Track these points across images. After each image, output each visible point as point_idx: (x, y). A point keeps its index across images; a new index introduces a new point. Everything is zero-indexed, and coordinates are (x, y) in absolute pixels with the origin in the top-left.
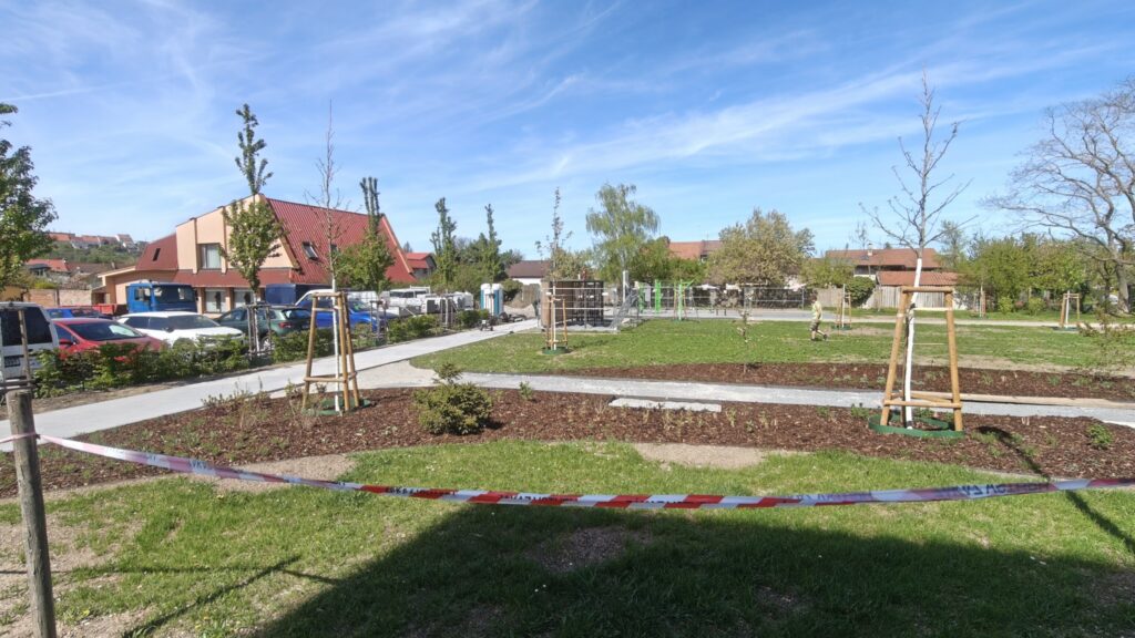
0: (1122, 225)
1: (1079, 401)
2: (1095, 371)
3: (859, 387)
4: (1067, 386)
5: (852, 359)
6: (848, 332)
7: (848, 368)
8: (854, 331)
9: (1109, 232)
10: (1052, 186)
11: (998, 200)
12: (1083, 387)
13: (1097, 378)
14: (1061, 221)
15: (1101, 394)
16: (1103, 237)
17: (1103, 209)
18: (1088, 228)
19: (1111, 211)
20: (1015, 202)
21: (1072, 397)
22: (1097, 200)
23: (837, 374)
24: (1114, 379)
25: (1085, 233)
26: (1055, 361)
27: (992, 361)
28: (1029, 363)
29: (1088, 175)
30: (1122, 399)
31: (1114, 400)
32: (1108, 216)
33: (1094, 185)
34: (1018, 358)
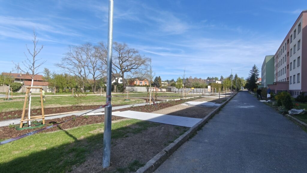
0: (83, 74)
1: (73, 112)
2: (77, 105)
3: (14, 118)
4: (71, 109)
5: (12, 109)
6: (11, 101)
7: (10, 113)
8: (14, 100)
9: (81, 75)
10: (71, 63)
11: (59, 65)
12: (74, 109)
13: (77, 106)
14: (72, 72)
15: (78, 110)
16: (80, 76)
17: (80, 70)
18: (77, 74)
19: (81, 71)
20: (62, 66)
21: (72, 111)
22: (79, 68)
23: (5, 115)
24: (80, 106)
25: (77, 75)
26: (70, 104)
27: (56, 105)
28: (64, 105)
29: (77, 62)
30: (81, 110)
31: (79, 111)
32: (81, 72)
33: (78, 64)
34: (62, 104)
